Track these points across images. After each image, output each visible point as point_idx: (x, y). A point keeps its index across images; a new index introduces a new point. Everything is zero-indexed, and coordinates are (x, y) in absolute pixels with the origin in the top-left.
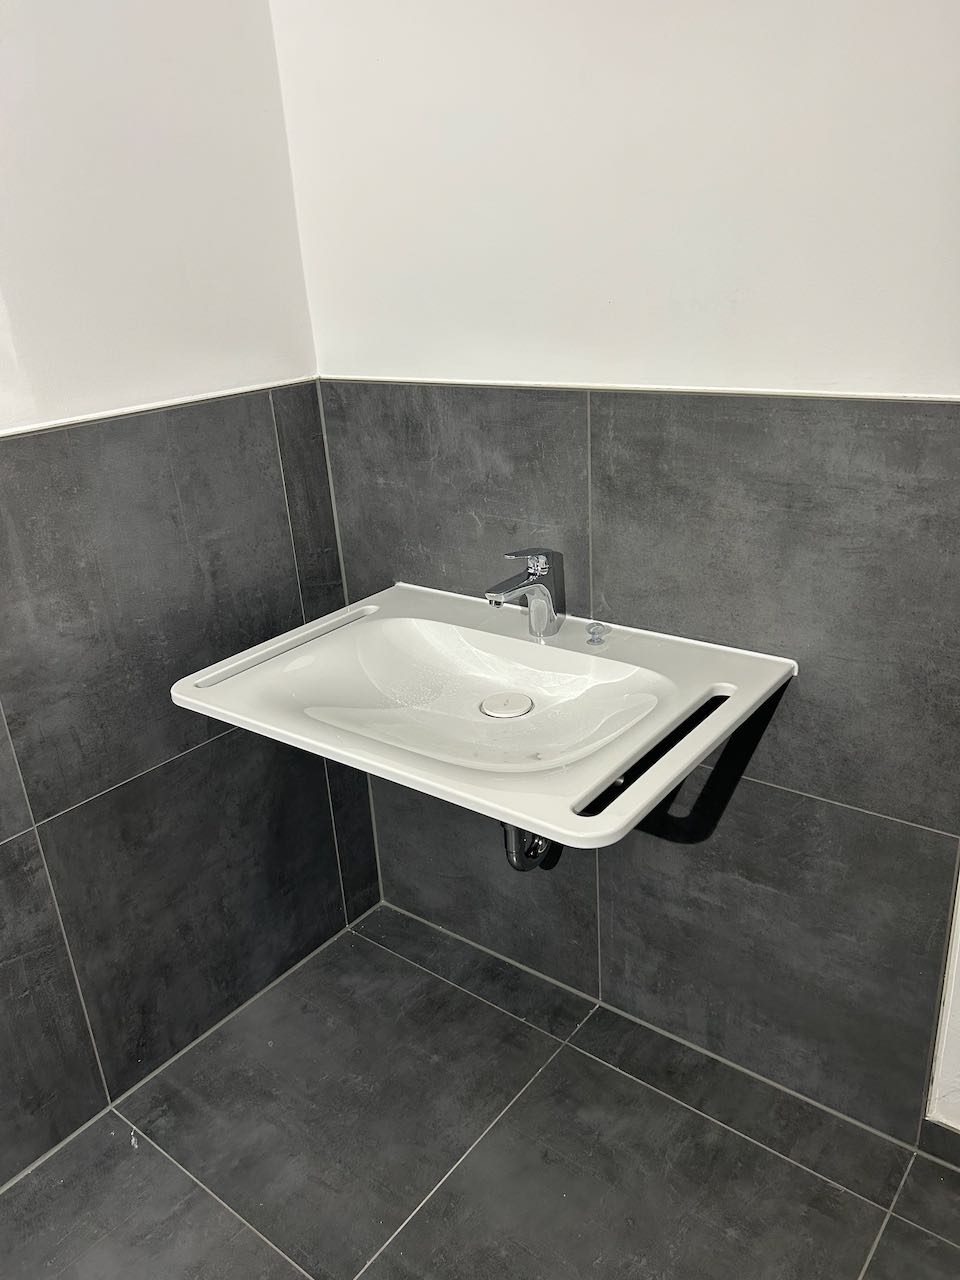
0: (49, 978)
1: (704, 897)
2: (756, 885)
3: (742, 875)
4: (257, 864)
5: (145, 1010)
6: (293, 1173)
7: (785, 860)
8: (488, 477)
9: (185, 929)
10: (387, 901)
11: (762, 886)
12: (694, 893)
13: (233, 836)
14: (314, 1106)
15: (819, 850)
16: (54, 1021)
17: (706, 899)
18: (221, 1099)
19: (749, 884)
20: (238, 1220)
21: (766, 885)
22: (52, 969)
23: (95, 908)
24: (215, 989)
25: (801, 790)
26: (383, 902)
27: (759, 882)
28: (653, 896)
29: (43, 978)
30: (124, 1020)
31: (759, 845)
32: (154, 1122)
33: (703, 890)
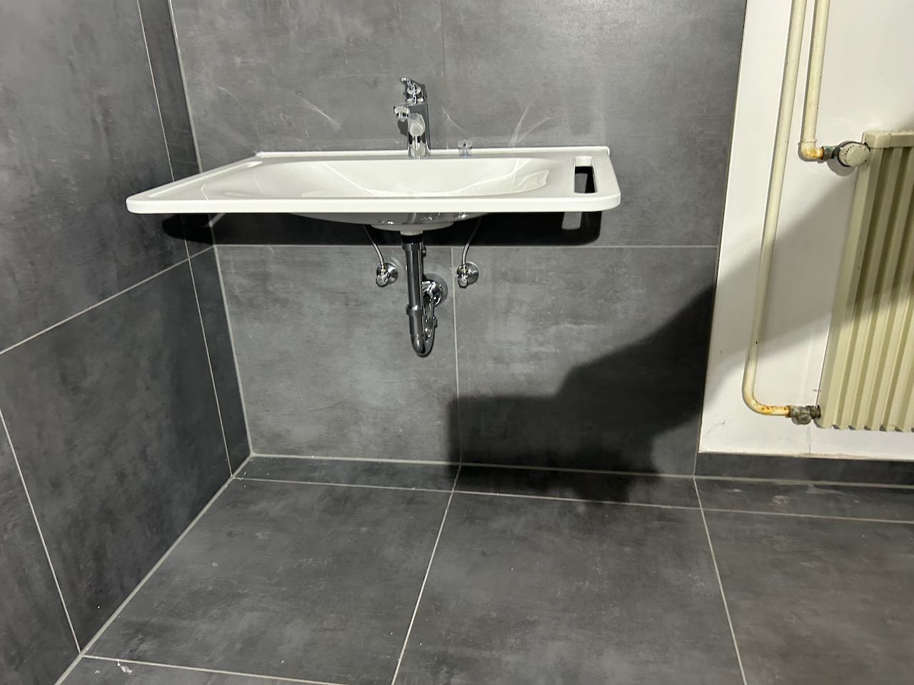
0: (15, 525)
1: (543, 349)
2: (582, 326)
3: (570, 323)
4: (167, 417)
5: (99, 556)
6: (296, 634)
7: (602, 300)
8: (348, 40)
9: (121, 476)
10: (257, 453)
11: (585, 326)
12: (535, 349)
13: (148, 388)
14: (284, 588)
15: (626, 285)
16: (24, 571)
17: (543, 350)
18: (193, 612)
19: (575, 327)
20: (269, 679)
21: (588, 324)
22: (16, 517)
23: (46, 453)
24: (149, 534)
25: (612, 244)
26: (253, 454)
27: (583, 324)
28: (502, 362)
29: (10, 526)
30: (82, 567)
31: (582, 295)
32: (135, 650)
33: (541, 344)
